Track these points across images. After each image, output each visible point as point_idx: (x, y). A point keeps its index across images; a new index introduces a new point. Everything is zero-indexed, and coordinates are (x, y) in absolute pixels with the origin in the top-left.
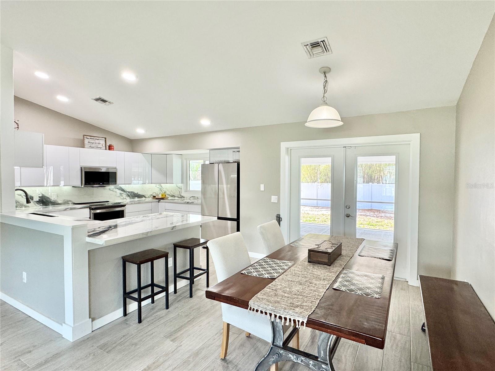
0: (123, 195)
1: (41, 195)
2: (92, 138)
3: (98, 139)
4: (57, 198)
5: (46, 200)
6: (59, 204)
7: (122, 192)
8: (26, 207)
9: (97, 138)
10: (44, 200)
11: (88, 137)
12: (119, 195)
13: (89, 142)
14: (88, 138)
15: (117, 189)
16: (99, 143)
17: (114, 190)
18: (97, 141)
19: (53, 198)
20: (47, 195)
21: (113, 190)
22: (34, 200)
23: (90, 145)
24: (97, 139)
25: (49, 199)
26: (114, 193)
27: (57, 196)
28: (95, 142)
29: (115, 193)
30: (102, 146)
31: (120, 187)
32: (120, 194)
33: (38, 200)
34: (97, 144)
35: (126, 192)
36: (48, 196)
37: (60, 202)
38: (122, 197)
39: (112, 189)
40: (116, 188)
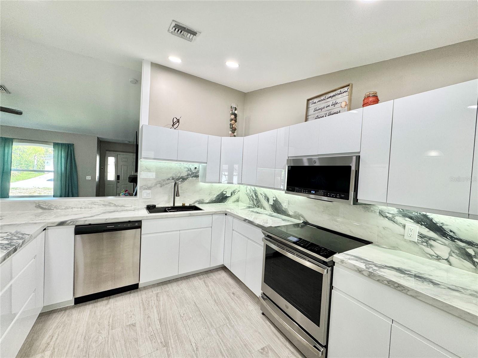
0: (432, 242)
1: (275, 199)
2: (322, 98)
3: (334, 96)
4: (288, 207)
5: (278, 206)
6: (289, 215)
7: (432, 234)
8: (264, 209)
9: (332, 94)
10: (277, 205)
11: (316, 100)
12: (416, 241)
13: (316, 110)
14: (315, 103)
15: (411, 218)
16: (334, 105)
17: (399, 219)
18: (331, 101)
19: (285, 206)
20: (279, 200)
21: (393, 217)
22: (270, 203)
23: (317, 113)
24: (330, 97)
25: (282, 205)
26: (398, 229)
27: (289, 204)
28: (326, 105)
29: (401, 229)
30: (340, 109)
31: (425, 216)
32: (422, 236)
33: (272, 204)
34: (331, 107)
35: (453, 239)
36: (281, 202)
37: (291, 213)
38: (428, 250)
39: (390, 216)
40: (405, 216)
